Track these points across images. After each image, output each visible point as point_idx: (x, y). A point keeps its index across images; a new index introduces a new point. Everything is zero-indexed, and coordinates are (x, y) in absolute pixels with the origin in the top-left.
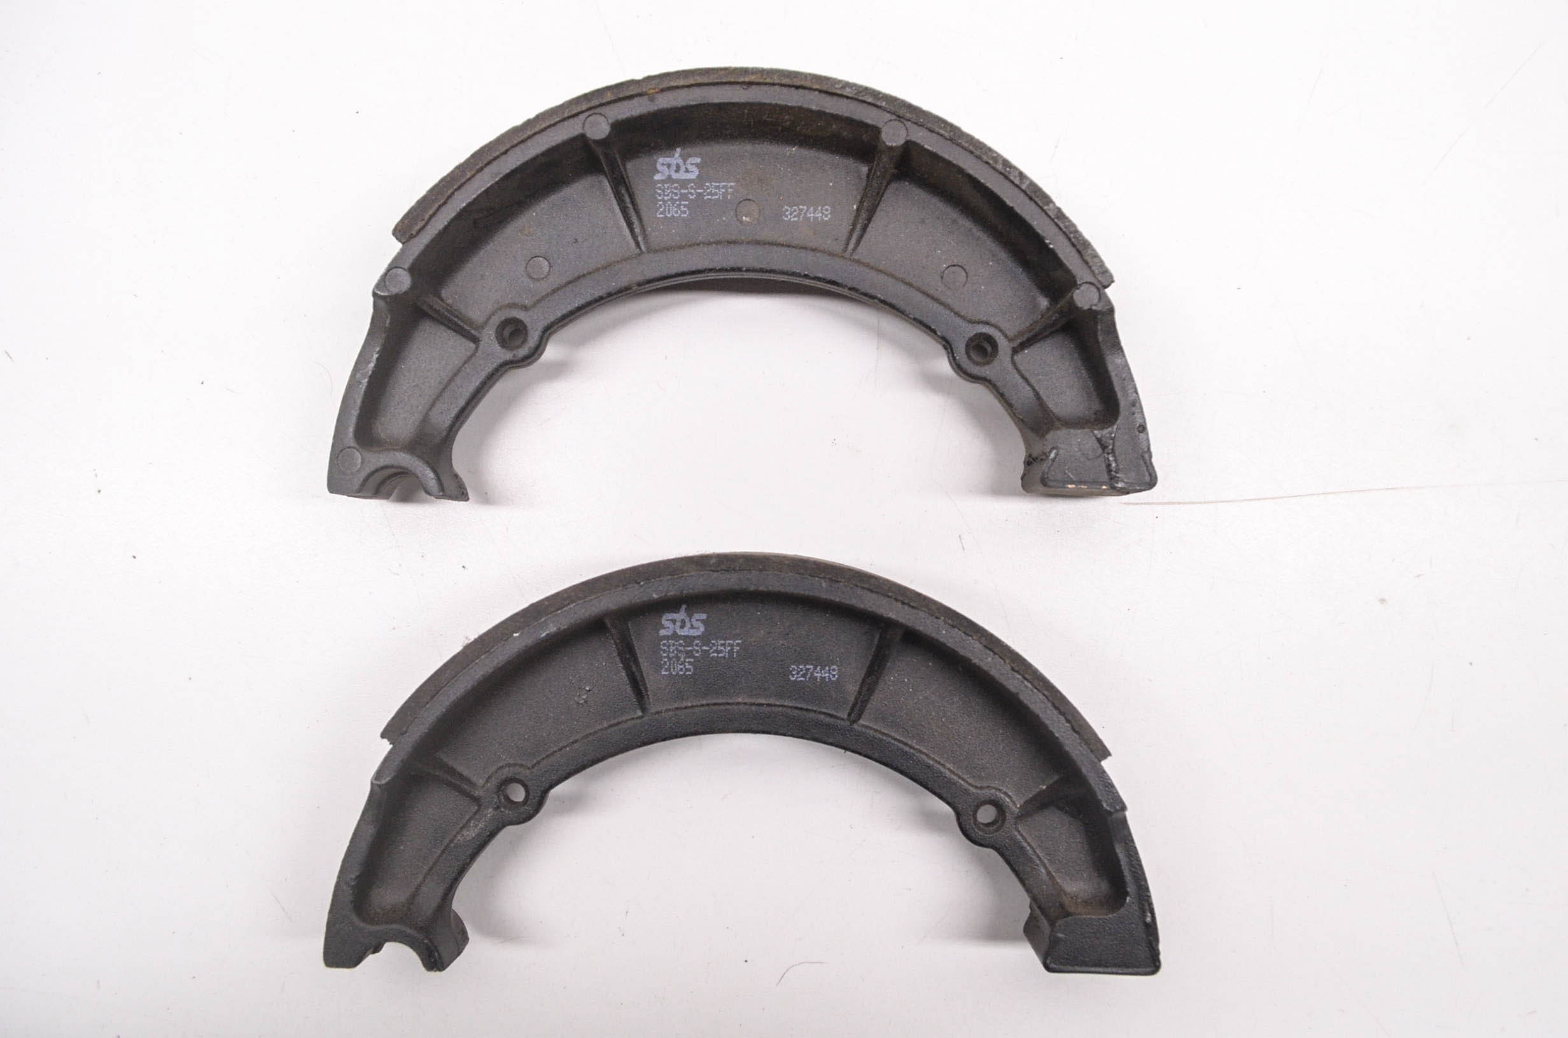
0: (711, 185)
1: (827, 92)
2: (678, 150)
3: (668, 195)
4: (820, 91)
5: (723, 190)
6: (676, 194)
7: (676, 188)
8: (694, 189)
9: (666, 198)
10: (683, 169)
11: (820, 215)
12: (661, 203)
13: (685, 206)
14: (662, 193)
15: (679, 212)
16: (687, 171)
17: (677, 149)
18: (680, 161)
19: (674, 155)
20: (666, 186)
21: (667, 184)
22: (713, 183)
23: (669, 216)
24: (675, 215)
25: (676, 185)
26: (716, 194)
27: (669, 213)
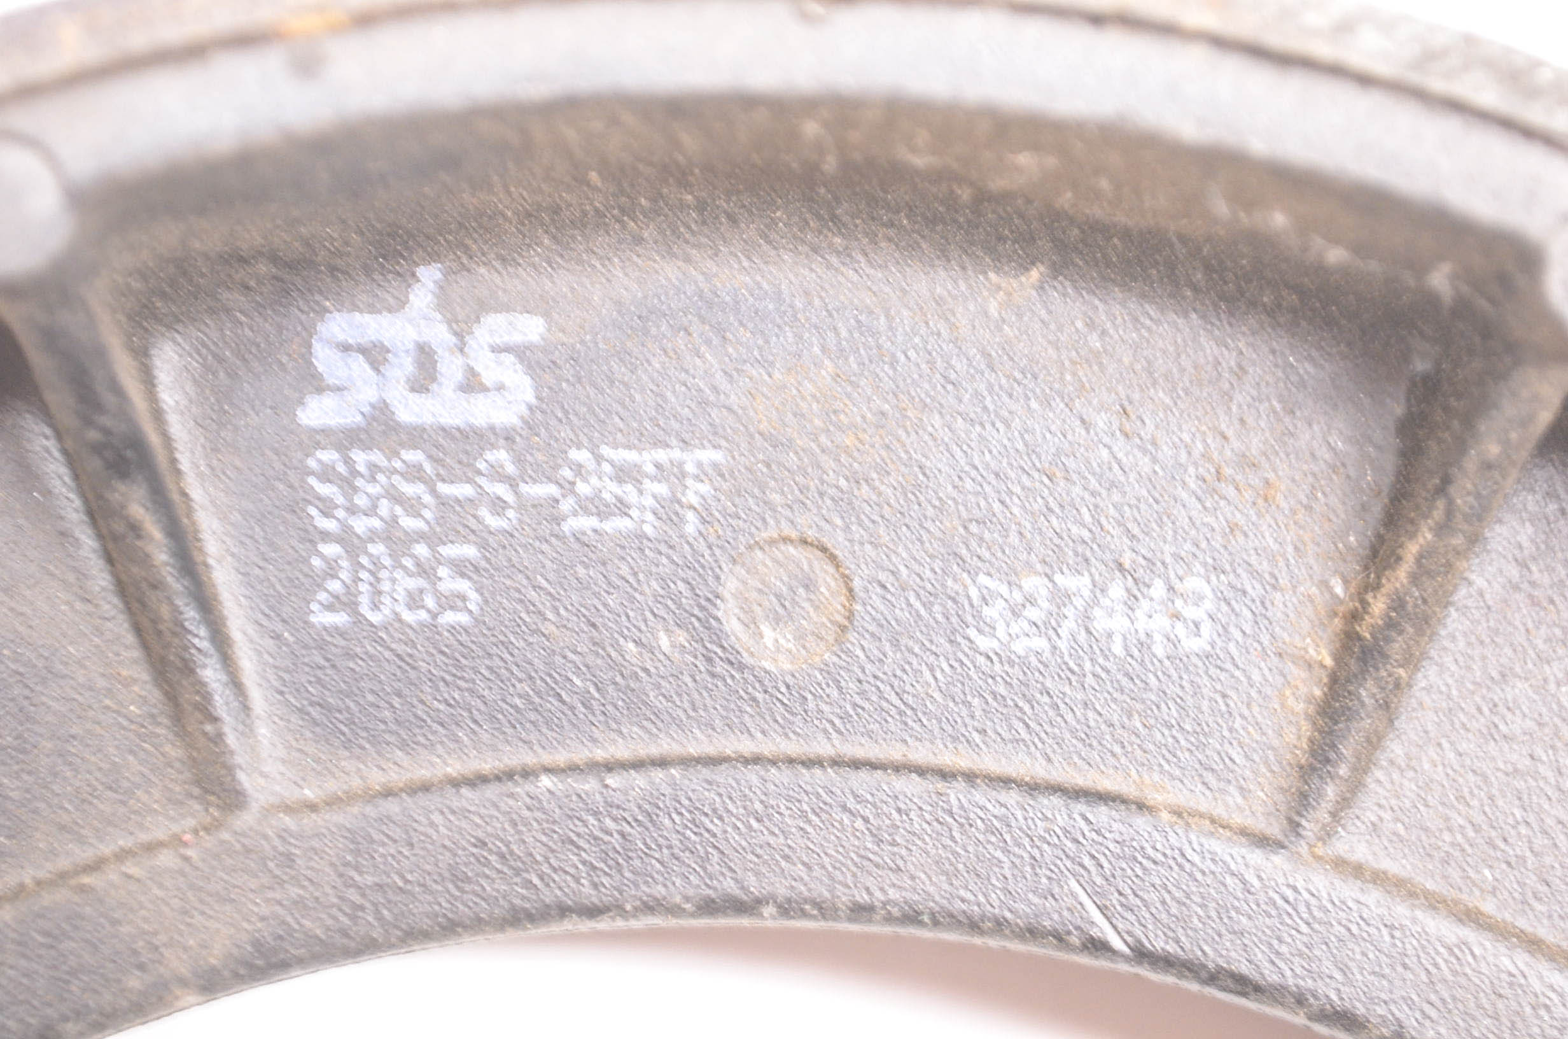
0: (599, 458)
1: (1257, 52)
2: (429, 275)
3: (371, 511)
4: (1220, 43)
5: (662, 489)
6: (413, 507)
7: (414, 473)
8: (511, 482)
9: (360, 525)
10: (451, 369)
11: (1161, 622)
12: (331, 549)
13: (460, 568)
14: (340, 500)
15: (430, 602)
16: (472, 384)
17: (422, 272)
18: (439, 335)
19: (402, 303)
20: (360, 458)
21: (366, 448)
22: (605, 451)
23: (375, 618)
24: (408, 617)
25: (413, 456)
26: (622, 507)
27: (375, 606)
